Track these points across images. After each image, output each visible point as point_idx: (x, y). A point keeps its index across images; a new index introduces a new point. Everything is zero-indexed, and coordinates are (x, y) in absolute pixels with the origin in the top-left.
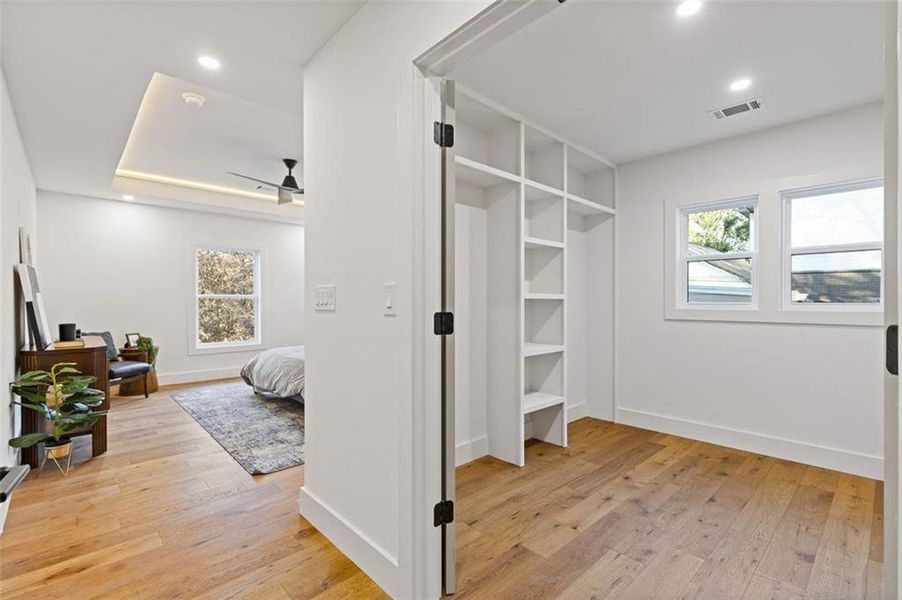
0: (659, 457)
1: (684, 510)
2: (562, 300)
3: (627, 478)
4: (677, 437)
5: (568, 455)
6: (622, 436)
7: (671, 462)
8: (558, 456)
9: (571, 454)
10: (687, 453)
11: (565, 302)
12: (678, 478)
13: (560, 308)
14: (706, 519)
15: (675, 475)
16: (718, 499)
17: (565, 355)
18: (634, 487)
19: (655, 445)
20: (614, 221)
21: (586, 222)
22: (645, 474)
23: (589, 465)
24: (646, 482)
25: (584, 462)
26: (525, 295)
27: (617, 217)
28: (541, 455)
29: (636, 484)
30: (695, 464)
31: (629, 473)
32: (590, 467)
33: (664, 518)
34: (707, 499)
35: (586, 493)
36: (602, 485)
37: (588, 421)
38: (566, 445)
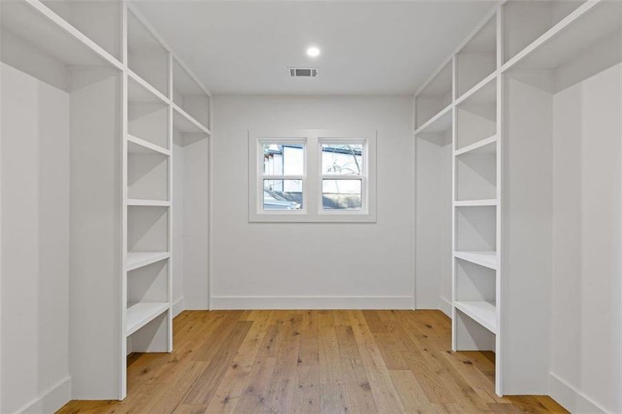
0: (251, 334)
1: (287, 381)
2: (168, 207)
3: (235, 366)
4: (257, 310)
5: (175, 361)
6: (219, 322)
7: (262, 336)
8: (165, 366)
9: (178, 358)
10: (269, 323)
11: (171, 208)
12: (271, 348)
13: (166, 214)
14: (304, 383)
15: (268, 347)
16: (303, 359)
17: (171, 261)
18: (244, 374)
19: (245, 322)
20: (209, 140)
21: (184, 137)
22: (247, 354)
23: (200, 364)
24: (251, 363)
25: (192, 363)
26: (127, 201)
27: (212, 138)
28: (145, 372)
29: (244, 369)
30: (277, 332)
31: (236, 360)
32: (201, 365)
33: (277, 399)
34: (297, 363)
35: (205, 402)
36: (217, 384)
37: (186, 314)
38: (171, 350)
